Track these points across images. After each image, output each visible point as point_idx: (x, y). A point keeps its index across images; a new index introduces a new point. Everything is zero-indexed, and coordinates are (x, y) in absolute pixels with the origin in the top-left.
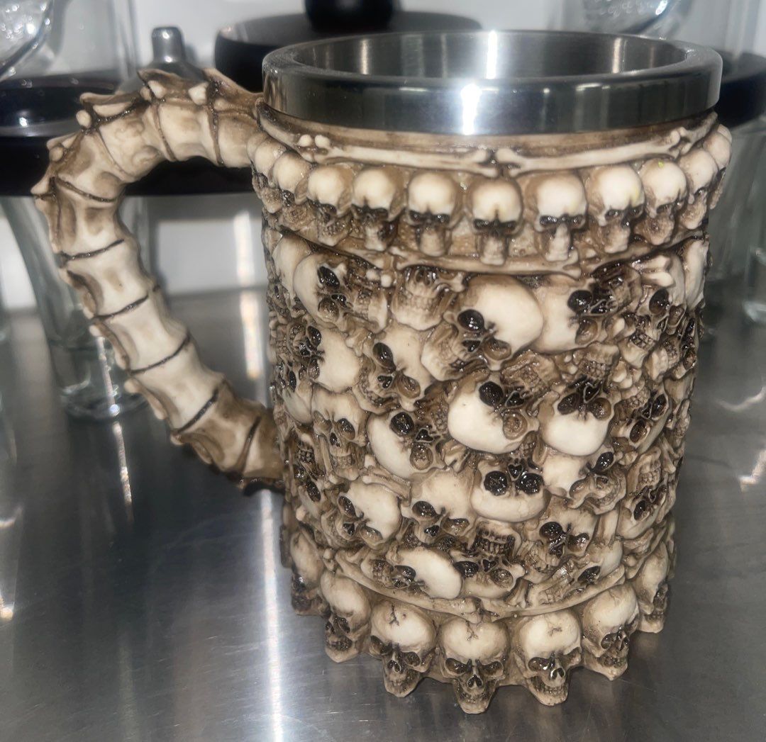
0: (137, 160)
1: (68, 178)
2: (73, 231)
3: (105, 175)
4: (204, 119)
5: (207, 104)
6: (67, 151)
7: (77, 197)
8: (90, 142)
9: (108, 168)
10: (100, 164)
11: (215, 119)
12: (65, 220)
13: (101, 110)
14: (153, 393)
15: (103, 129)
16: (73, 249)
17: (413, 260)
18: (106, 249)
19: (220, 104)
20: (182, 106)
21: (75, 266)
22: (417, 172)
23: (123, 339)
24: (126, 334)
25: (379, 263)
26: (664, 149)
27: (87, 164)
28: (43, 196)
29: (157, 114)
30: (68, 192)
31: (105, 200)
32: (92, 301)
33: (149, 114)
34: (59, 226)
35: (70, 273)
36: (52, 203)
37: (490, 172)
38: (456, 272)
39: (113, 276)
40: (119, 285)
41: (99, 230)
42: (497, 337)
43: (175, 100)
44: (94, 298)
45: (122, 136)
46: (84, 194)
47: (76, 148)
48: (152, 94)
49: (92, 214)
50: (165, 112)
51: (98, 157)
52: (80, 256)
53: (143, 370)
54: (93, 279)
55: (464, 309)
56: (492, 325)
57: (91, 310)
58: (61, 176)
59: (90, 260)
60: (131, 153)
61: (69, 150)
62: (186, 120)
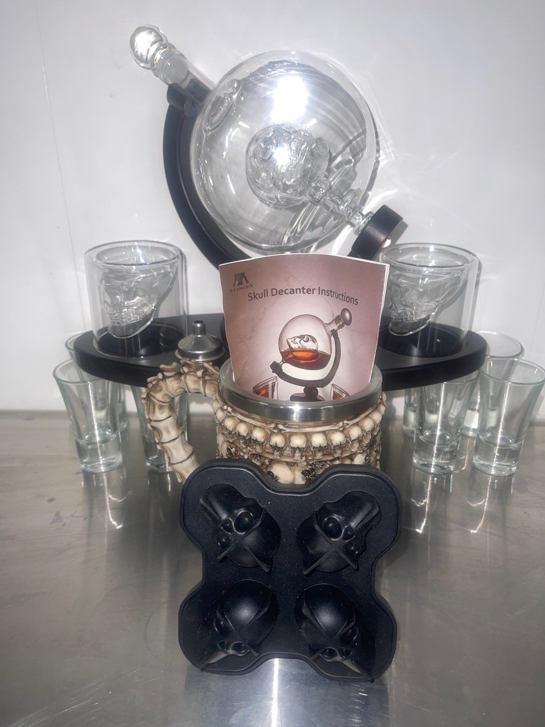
0: (178, 391)
1: (153, 394)
2: (154, 412)
3: (166, 395)
4: (201, 382)
5: (202, 377)
6: (153, 385)
7: (156, 401)
8: (161, 383)
9: (167, 393)
10: (164, 391)
11: (205, 383)
12: (151, 407)
13: (166, 374)
14: (178, 472)
15: (166, 380)
16: (154, 418)
17: (254, 452)
18: (164, 420)
19: (207, 378)
20: (194, 376)
21: (154, 424)
22: (255, 426)
23: (168, 451)
24: (170, 450)
25: (244, 451)
26: (336, 428)
27: (160, 390)
28: (144, 399)
29: (185, 378)
30: (153, 399)
31: (167, 403)
32: (159, 436)
33: (183, 378)
34: (149, 409)
35: (151, 426)
36: (147, 401)
37: (276, 431)
38: (267, 458)
39: (167, 429)
40: (169, 432)
41: (163, 412)
42: (279, 481)
43: (192, 373)
44: (159, 435)
45: (173, 383)
46: (159, 401)
47: (157, 384)
48: (184, 371)
49: (161, 407)
50: (188, 377)
51: (164, 389)
52: (155, 421)
53: (175, 464)
54: (159, 429)
55: (268, 470)
56: (277, 477)
57: (158, 439)
58: (151, 393)
59: (158, 423)
60: (176, 389)
61: (154, 385)
62: (195, 381)
